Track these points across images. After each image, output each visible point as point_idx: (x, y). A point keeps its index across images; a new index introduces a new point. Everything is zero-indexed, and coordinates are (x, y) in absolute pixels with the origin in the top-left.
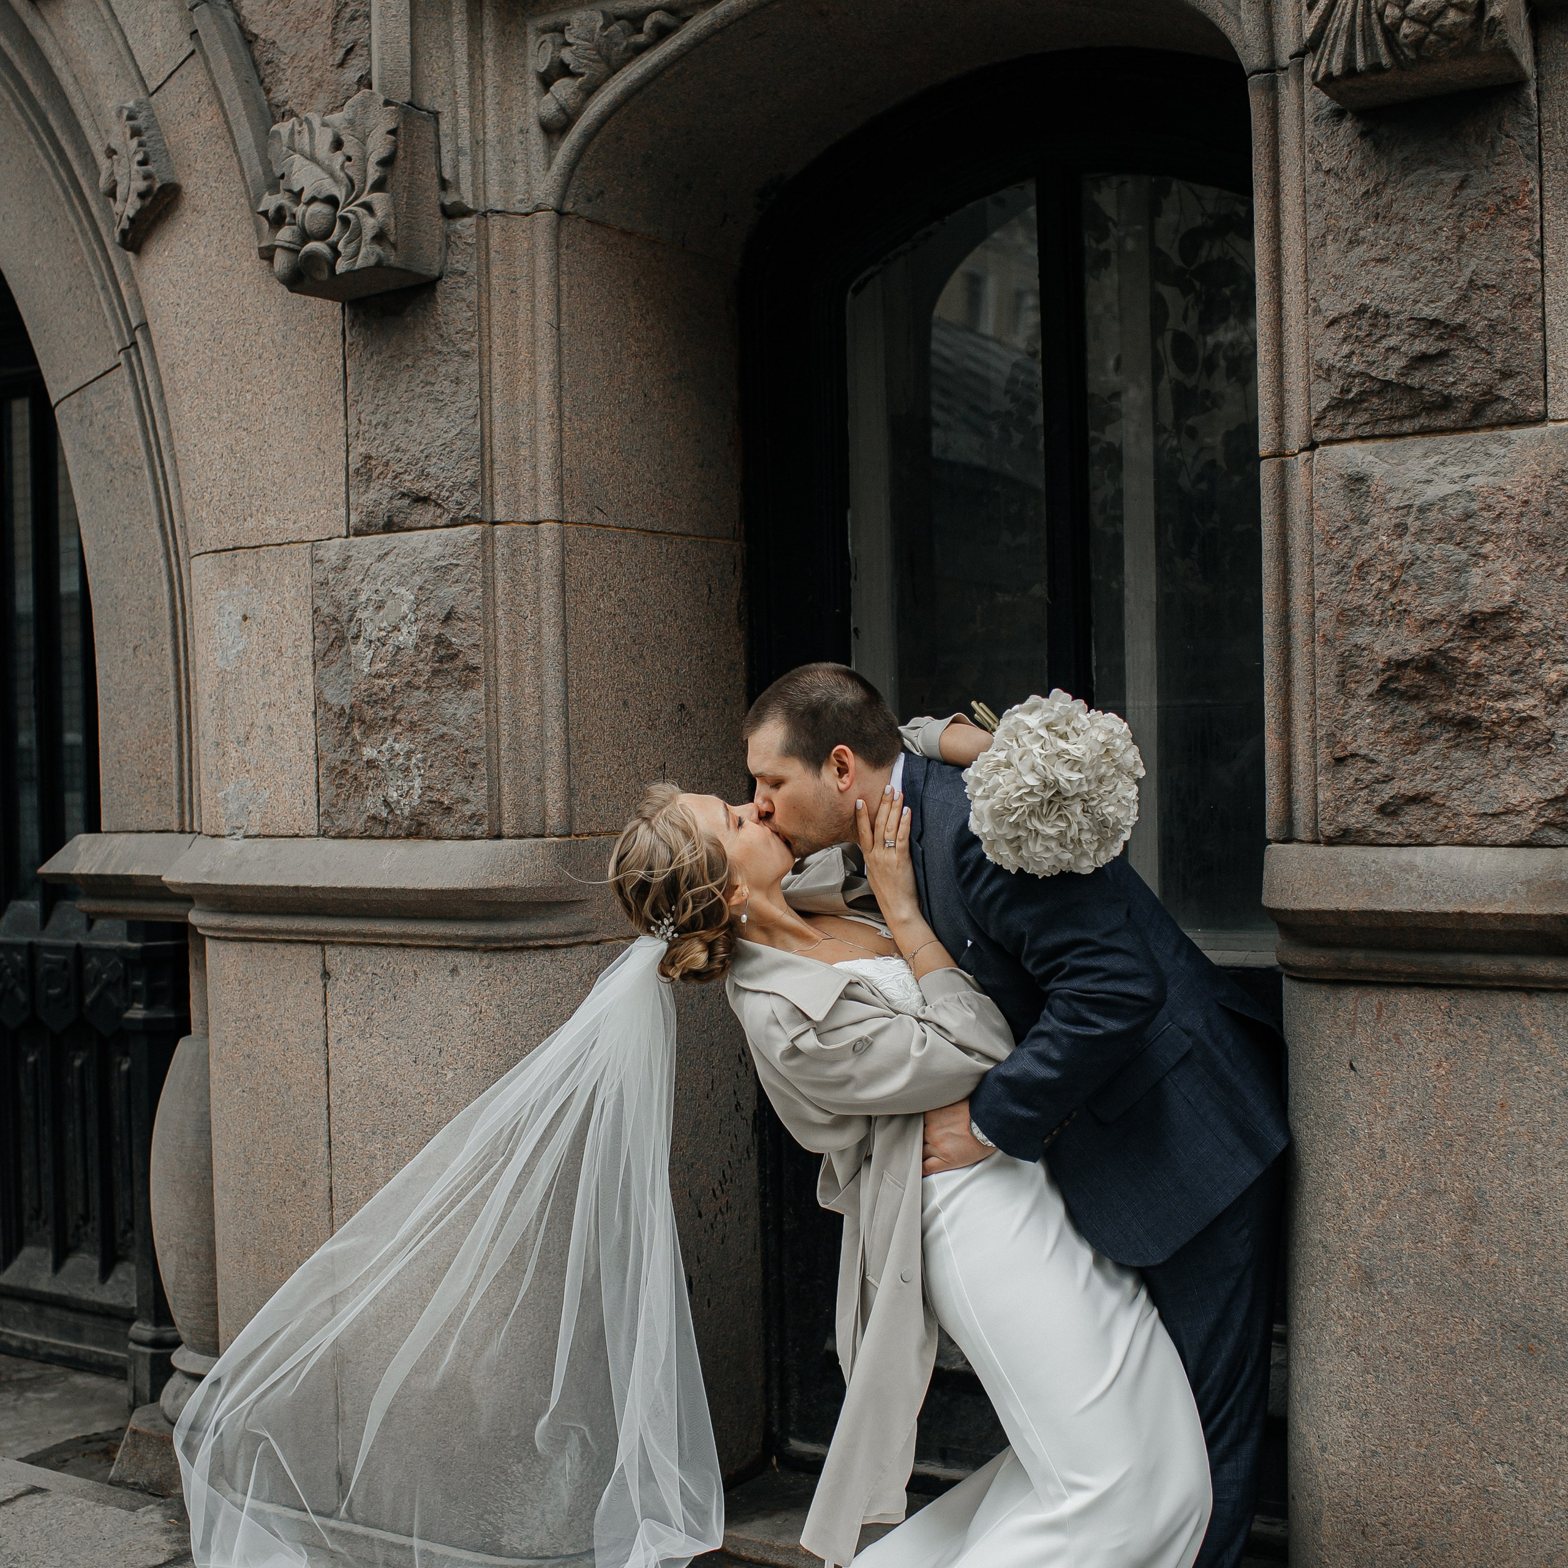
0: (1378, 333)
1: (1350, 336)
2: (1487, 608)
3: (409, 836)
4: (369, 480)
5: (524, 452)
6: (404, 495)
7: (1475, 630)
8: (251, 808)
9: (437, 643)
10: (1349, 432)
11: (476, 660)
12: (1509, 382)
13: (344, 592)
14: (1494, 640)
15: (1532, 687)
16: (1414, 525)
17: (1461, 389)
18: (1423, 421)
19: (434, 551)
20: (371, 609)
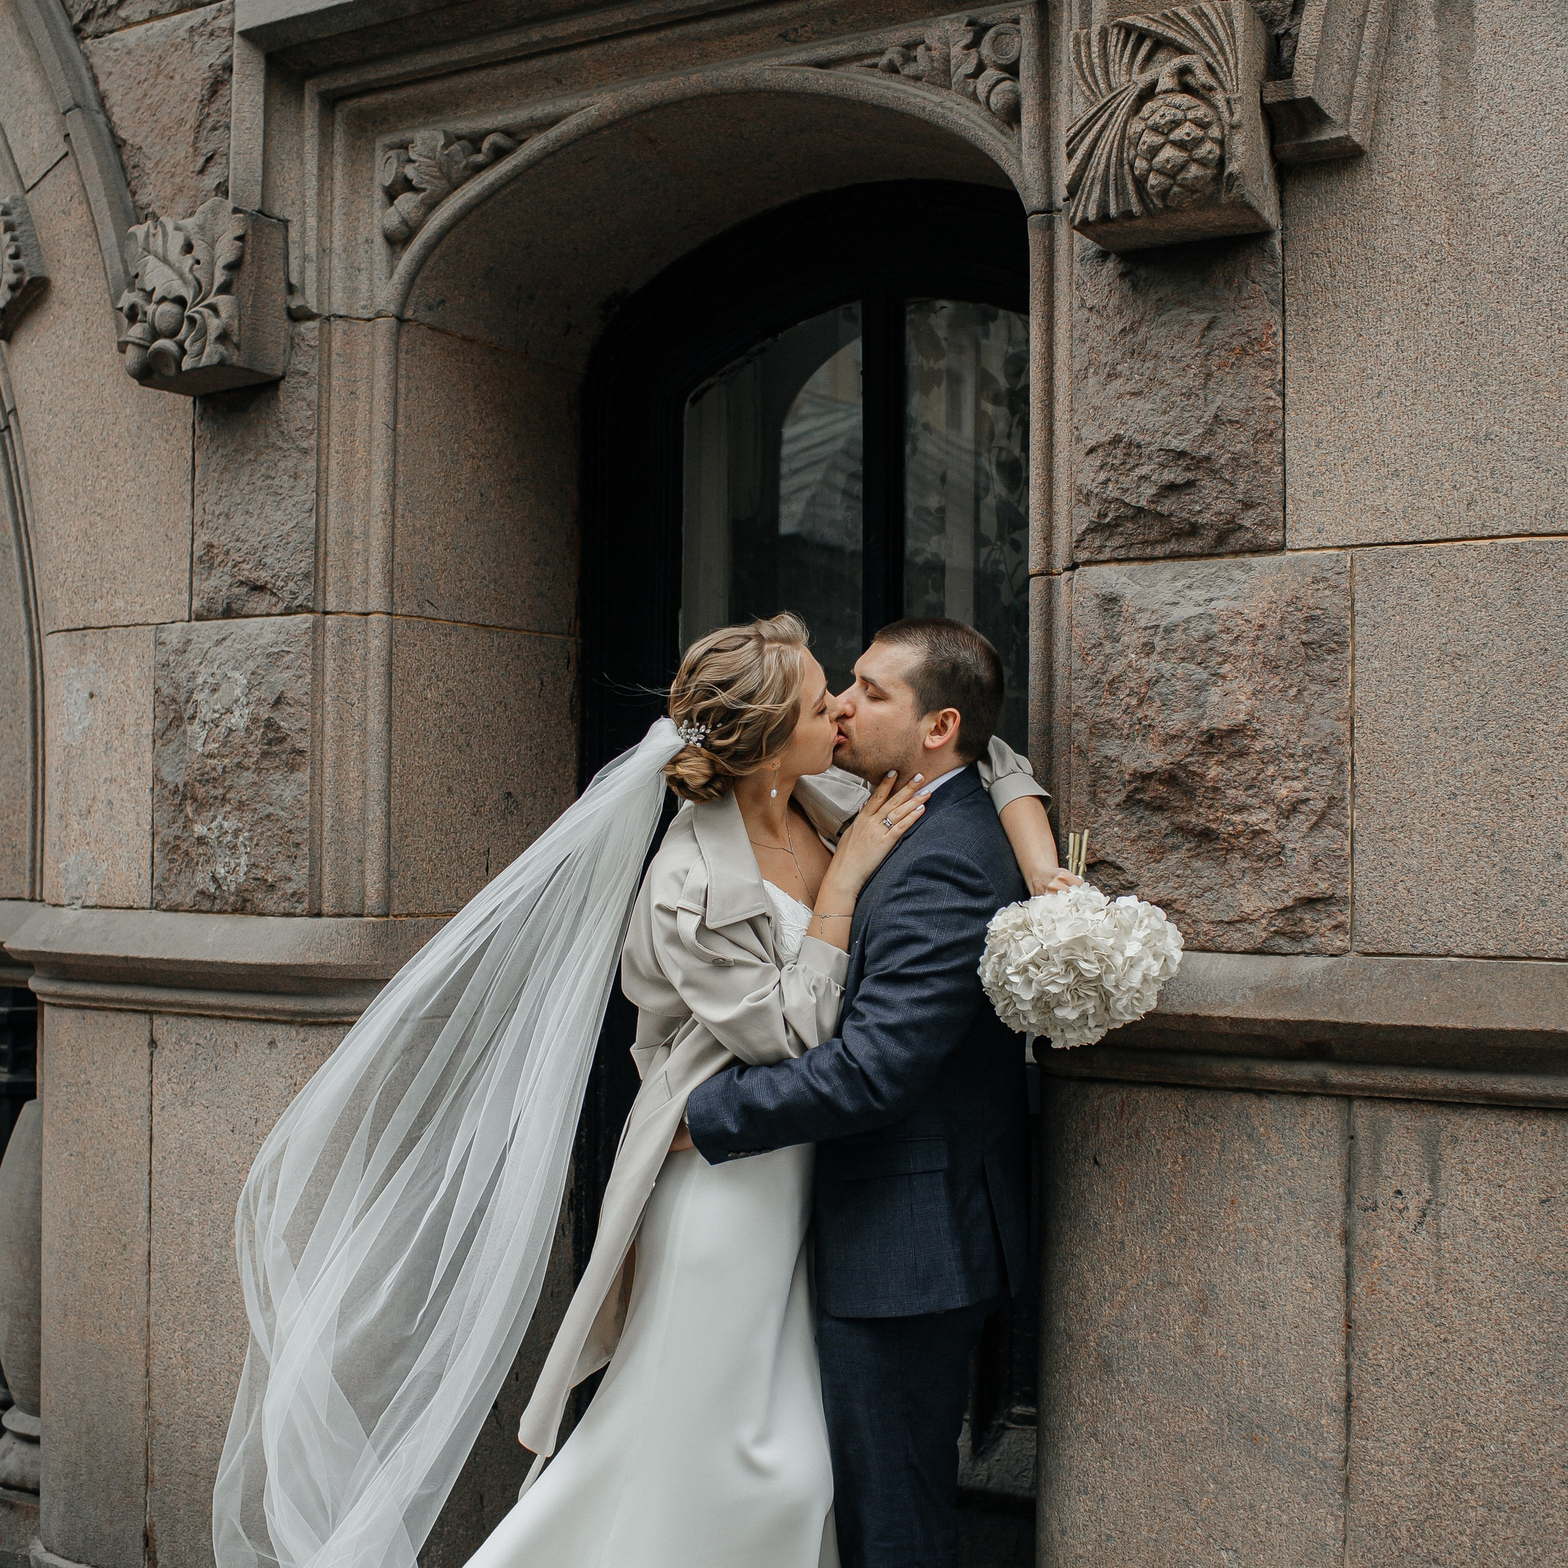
0: (1131, 462)
1: (1107, 463)
2: (1224, 725)
3: (235, 911)
4: (211, 567)
5: (358, 546)
6: (242, 583)
7: (1213, 746)
8: (89, 879)
9: (266, 727)
10: (1106, 554)
11: (303, 744)
12: (1250, 513)
13: (183, 674)
14: (1231, 756)
15: (1265, 802)
16: (1160, 645)
17: (1206, 517)
18: (1173, 546)
19: (268, 637)
20: (207, 691)
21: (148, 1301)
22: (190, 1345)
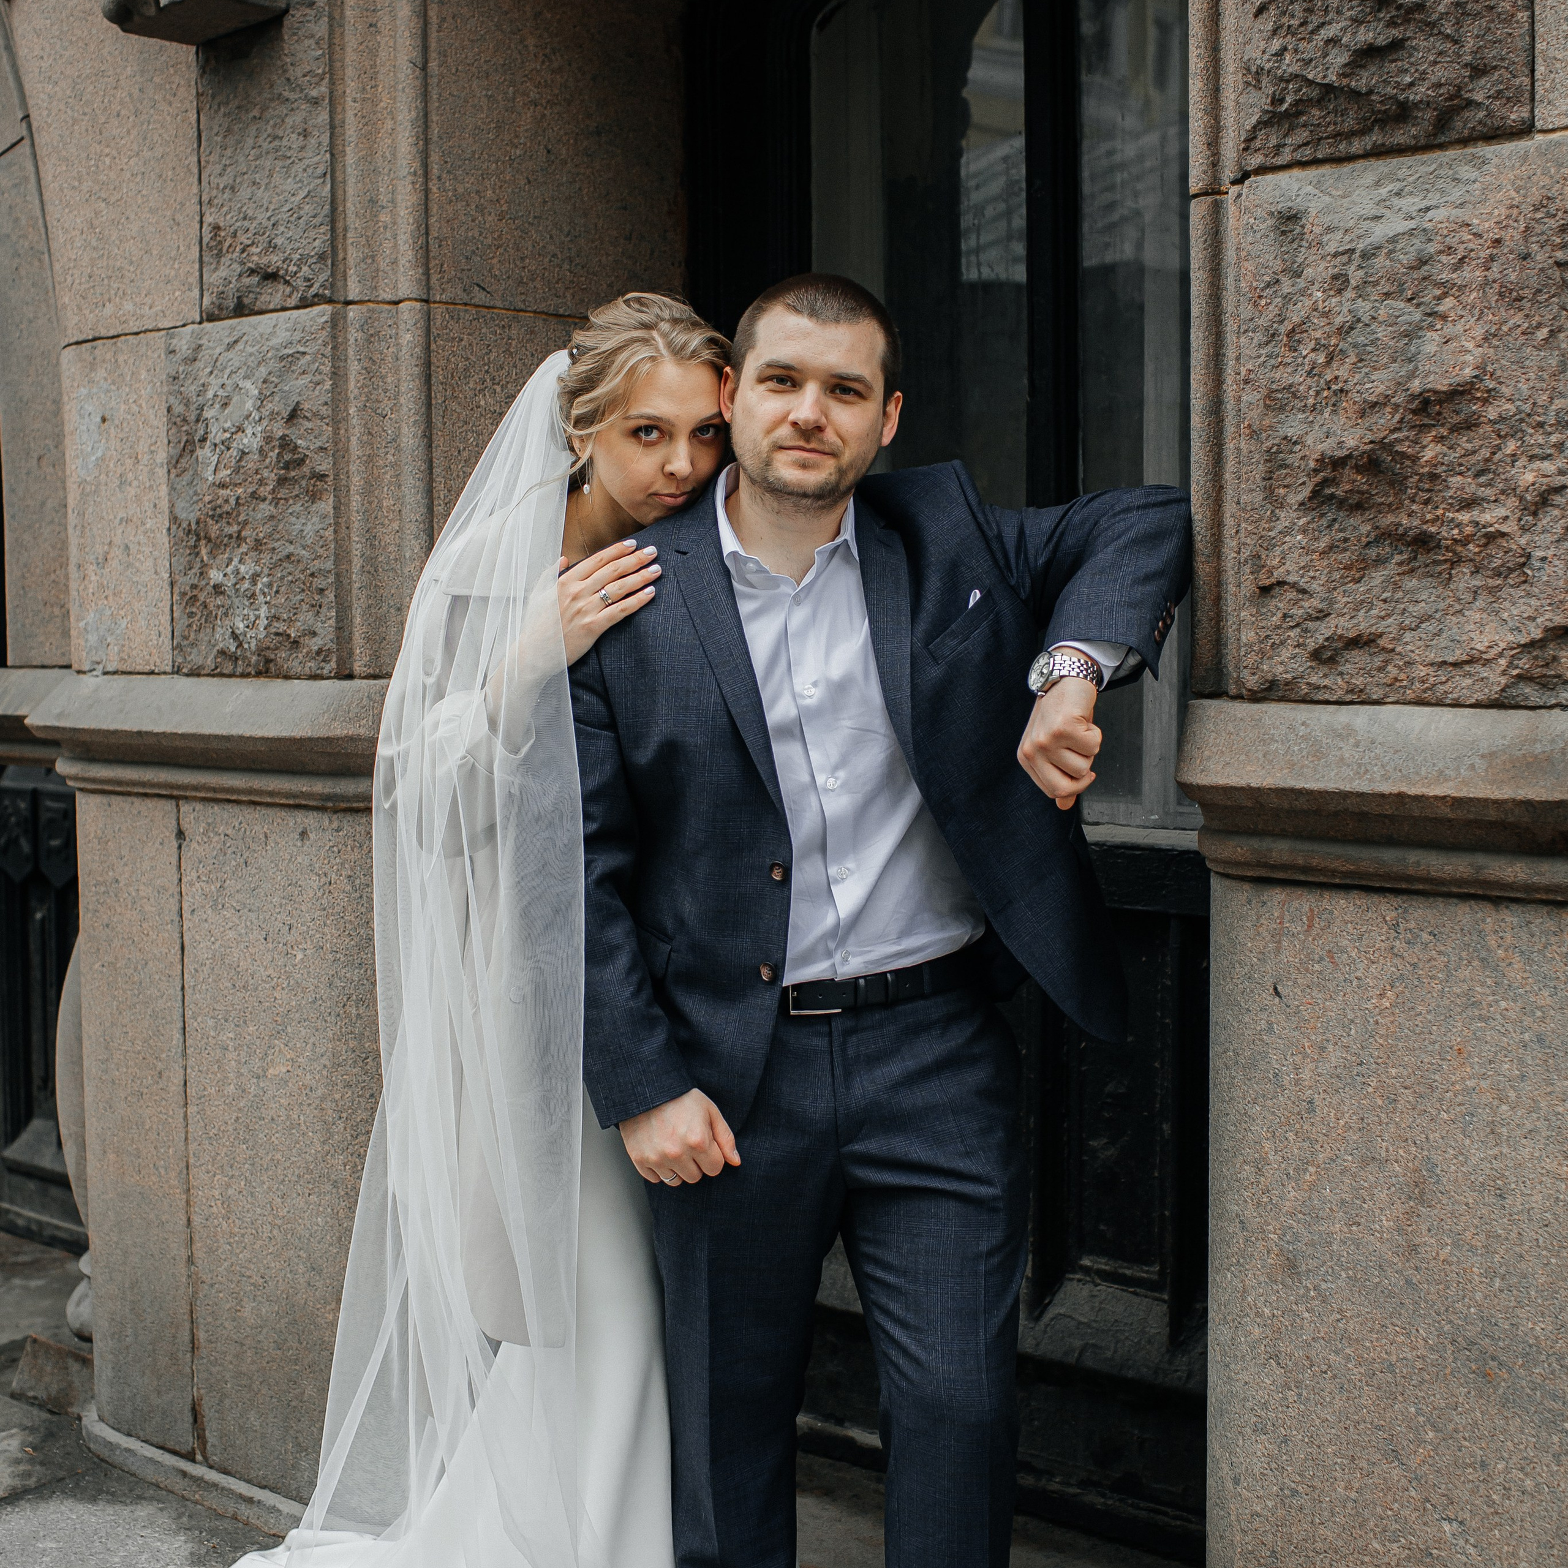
0: (1315, 20)
1: (1281, 26)
2: (1442, 385)
3: (259, 674)
4: (219, 255)
5: (385, 217)
6: (252, 272)
7: (1429, 415)
8: (109, 640)
9: (281, 446)
10: (1286, 157)
11: (324, 465)
12: (1483, 81)
13: (193, 388)
14: (1455, 429)
15: (1503, 492)
16: (1355, 276)
17: (1421, 92)
18: (1376, 137)
19: (282, 336)
20: (217, 406)
21: (186, 1139)
22: (230, 1192)
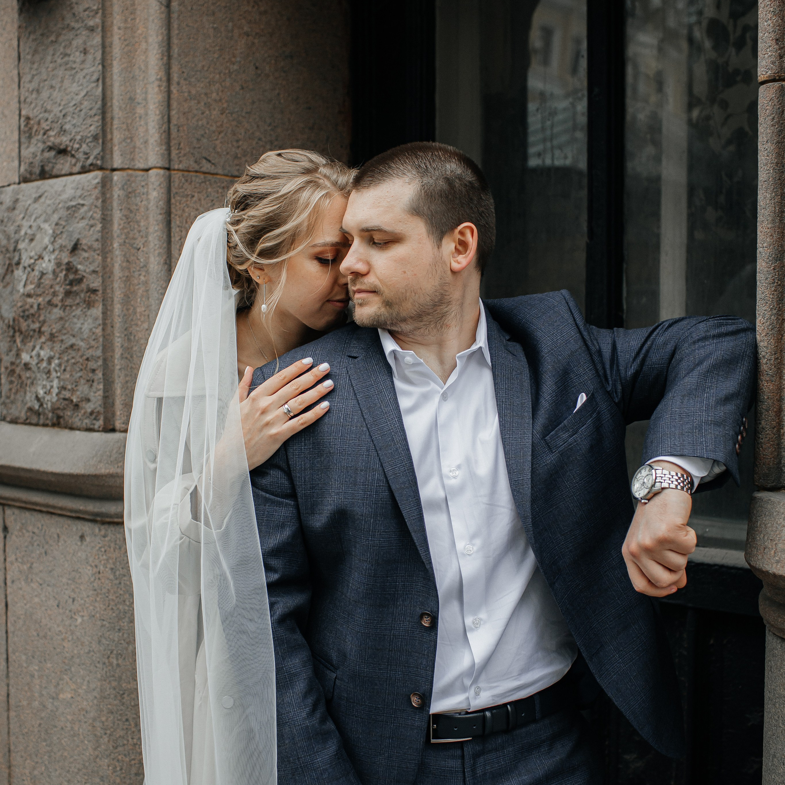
3: (54, 425)
4: (30, 137)
5: (140, 110)
6: (51, 148)
9: (67, 269)
11: (96, 283)
13: (12, 228)
19: (69, 192)
20: (27, 241)
21: (9, 733)
22: (36, 772)
